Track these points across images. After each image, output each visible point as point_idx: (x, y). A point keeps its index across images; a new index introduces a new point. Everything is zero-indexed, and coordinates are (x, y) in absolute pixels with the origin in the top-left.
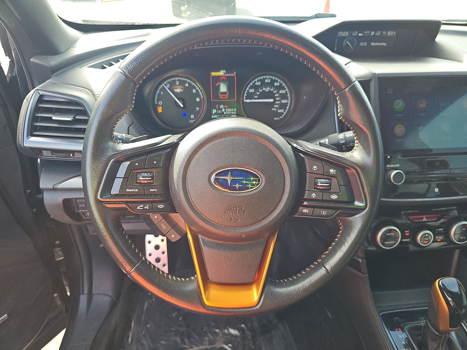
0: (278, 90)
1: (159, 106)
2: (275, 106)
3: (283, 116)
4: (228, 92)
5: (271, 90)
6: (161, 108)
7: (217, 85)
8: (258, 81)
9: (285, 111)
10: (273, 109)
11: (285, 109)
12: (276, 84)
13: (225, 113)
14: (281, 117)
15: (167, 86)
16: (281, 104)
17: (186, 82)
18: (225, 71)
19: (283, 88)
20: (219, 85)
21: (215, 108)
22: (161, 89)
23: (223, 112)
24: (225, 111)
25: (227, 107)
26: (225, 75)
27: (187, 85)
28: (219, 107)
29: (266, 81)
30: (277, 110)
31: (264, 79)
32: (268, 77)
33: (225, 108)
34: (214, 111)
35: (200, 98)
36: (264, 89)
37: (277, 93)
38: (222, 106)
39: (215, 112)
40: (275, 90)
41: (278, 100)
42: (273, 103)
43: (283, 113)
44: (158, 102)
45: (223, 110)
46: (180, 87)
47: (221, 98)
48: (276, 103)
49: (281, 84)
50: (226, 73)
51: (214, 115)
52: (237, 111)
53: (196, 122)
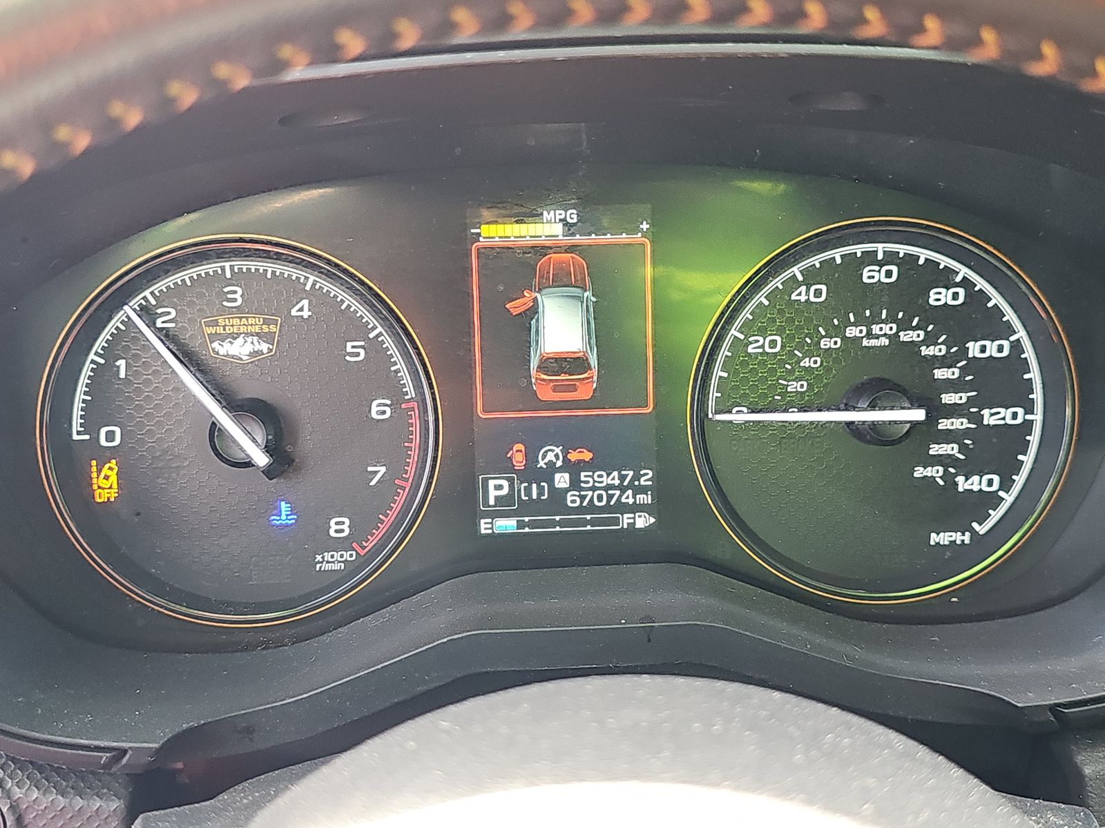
0: (959, 339)
1: (104, 456)
2: (935, 450)
3: (995, 515)
4: (593, 361)
5: (906, 336)
6: (111, 471)
7: (515, 307)
8: (811, 277)
9: (1006, 485)
10: (919, 472)
11: (1007, 471)
12: (940, 297)
13: (572, 499)
14: (982, 529)
15: (159, 324)
16: (982, 432)
17: (296, 291)
18: (572, 216)
19: (995, 327)
20: (533, 311)
21: (504, 467)
22: (117, 336)
23: (558, 496)
24: (575, 484)
25: (587, 456)
26: (578, 239)
27: (303, 309)
28: (531, 457)
29: (872, 275)
30: (950, 480)
31: (855, 264)
32: (881, 248)
33: (574, 469)
34: (496, 488)
35: (397, 396)
36: (852, 332)
37: (946, 362)
38: (551, 455)
39: (505, 491)
40: (930, 340)
41: (953, 411)
42: (924, 433)
43: (994, 500)
44: (90, 425)
45: (562, 480)
46: (255, 323)
47: (546, 394)
48: (944, 424)
49: (976, 298)
50: (586, 224)
51: (494, 515)
52: (658, 489)
53: (363, 561)
